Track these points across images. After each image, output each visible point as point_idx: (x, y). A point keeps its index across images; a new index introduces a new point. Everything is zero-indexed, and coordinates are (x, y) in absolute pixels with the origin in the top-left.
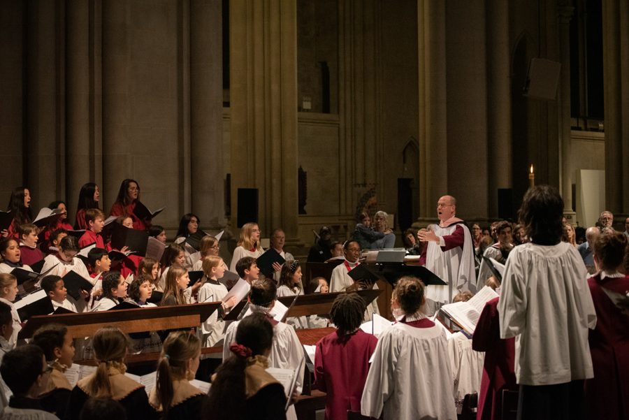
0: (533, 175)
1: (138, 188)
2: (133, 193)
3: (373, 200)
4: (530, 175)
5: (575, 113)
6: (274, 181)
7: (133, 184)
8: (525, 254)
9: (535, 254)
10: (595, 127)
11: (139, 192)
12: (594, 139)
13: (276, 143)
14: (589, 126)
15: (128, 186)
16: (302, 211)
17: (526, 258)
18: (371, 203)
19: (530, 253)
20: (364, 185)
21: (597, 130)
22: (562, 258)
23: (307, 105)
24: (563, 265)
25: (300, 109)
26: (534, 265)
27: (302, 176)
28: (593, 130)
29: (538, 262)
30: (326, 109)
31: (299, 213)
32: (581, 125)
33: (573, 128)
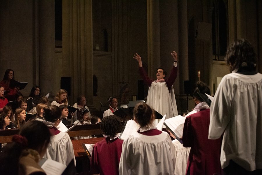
0: (200, 75)
1: (13, 74)
2: (11, 76)
3: (127, 89)
4: (198, 75)
5: (214, 53)
6: (82, 79)
7: (11, 72)
8: (232, 80)
9: (239, 80)
10: (222, 59)
11: (14, 76)
12: (222, 64)
13: (83, 62)
14: (220, 59)
15: (9, 72)
16: (95, 94)
17: (232, 83)
18: (126, 91)
19: (235, 79)
20: (123, 83)
21: (223, 60)
22: (258, 84)
23: (98, 48)
24: (259, 89)
25: (94, 49)
26: (238, 87)
27: (95, 79)
28: (221, 60)
29: (241, 86)
30: (106, 50)
31: (94, 96)
32: (217, 58)
33: (214, 60)
